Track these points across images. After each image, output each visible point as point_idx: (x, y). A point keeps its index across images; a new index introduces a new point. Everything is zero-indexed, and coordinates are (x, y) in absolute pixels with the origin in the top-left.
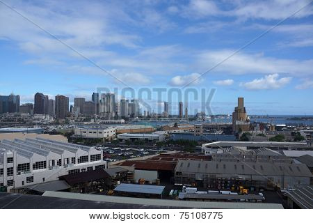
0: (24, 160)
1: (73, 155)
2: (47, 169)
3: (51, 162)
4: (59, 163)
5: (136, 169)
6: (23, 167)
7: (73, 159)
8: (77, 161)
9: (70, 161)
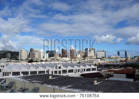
0: (64, 69)
1: (84, 68)
2: (74, 73)
3: (75, 70)
4: (79, 71)
5: (114, 73)
6: (64, 71)
7: (84, 70)
8: (86, 70)
9: (83, 70)
